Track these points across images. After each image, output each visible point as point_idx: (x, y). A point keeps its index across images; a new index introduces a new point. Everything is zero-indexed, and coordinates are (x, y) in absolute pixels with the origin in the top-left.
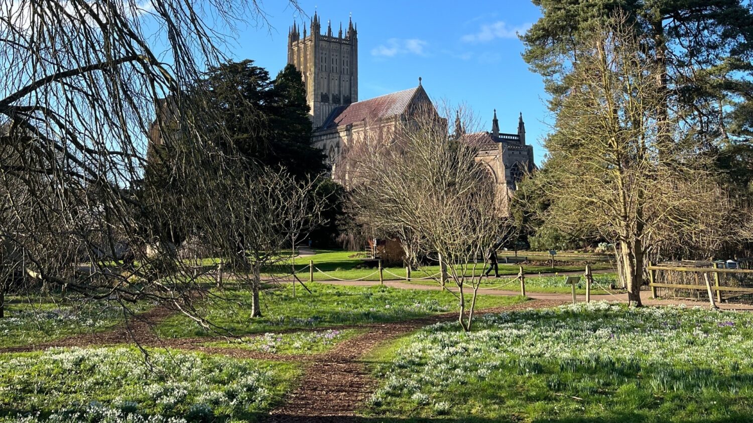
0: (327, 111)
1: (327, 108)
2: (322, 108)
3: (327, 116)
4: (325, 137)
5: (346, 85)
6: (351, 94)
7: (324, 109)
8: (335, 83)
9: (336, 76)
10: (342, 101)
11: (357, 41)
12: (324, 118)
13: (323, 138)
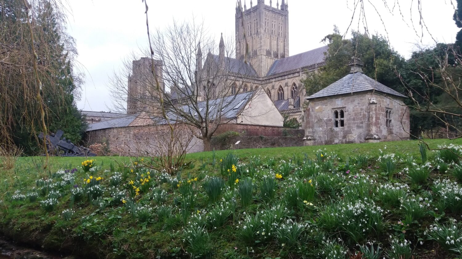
0: (270, 63)
1: (270, 61)
2: (266, 60)
3: (270, 67)
4: (274, 80)
5: (281, 44)
6: (284, 52)
7: (268, 61)
8: (274, 43)
9: (276, 38)
10: (279, 56)
11: (288, 13)
12: (268, 68)
13: (271, 80)
